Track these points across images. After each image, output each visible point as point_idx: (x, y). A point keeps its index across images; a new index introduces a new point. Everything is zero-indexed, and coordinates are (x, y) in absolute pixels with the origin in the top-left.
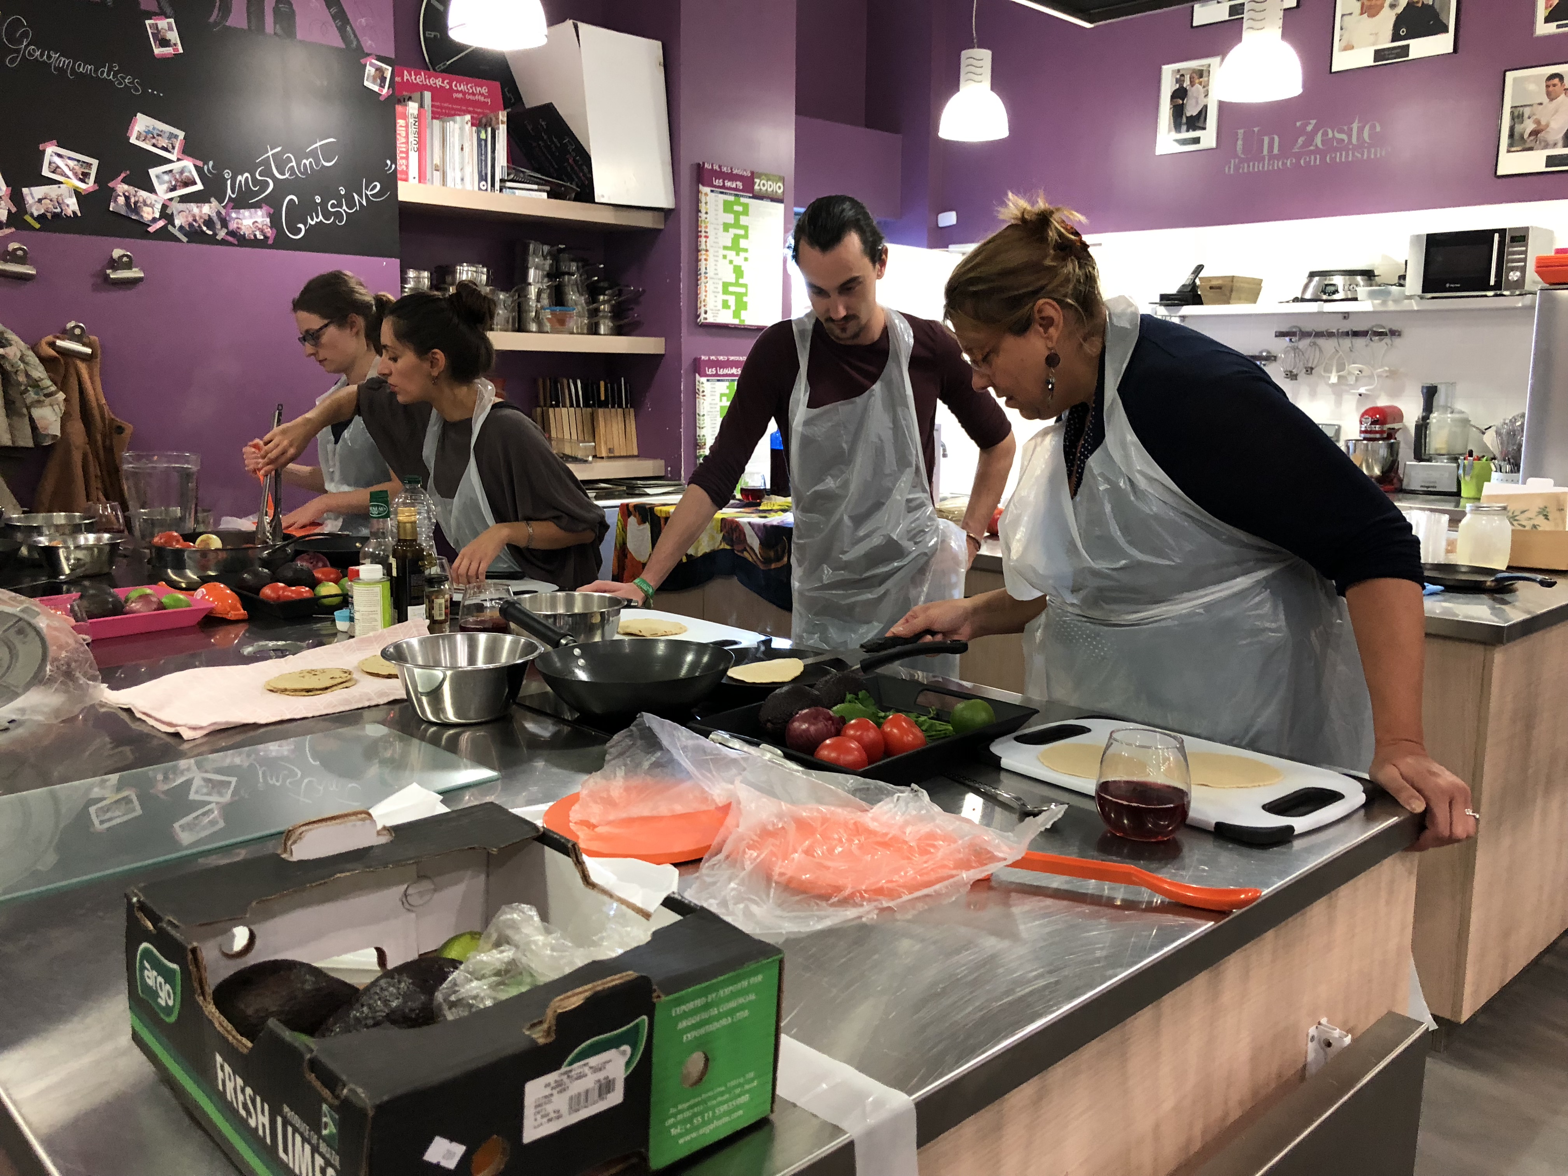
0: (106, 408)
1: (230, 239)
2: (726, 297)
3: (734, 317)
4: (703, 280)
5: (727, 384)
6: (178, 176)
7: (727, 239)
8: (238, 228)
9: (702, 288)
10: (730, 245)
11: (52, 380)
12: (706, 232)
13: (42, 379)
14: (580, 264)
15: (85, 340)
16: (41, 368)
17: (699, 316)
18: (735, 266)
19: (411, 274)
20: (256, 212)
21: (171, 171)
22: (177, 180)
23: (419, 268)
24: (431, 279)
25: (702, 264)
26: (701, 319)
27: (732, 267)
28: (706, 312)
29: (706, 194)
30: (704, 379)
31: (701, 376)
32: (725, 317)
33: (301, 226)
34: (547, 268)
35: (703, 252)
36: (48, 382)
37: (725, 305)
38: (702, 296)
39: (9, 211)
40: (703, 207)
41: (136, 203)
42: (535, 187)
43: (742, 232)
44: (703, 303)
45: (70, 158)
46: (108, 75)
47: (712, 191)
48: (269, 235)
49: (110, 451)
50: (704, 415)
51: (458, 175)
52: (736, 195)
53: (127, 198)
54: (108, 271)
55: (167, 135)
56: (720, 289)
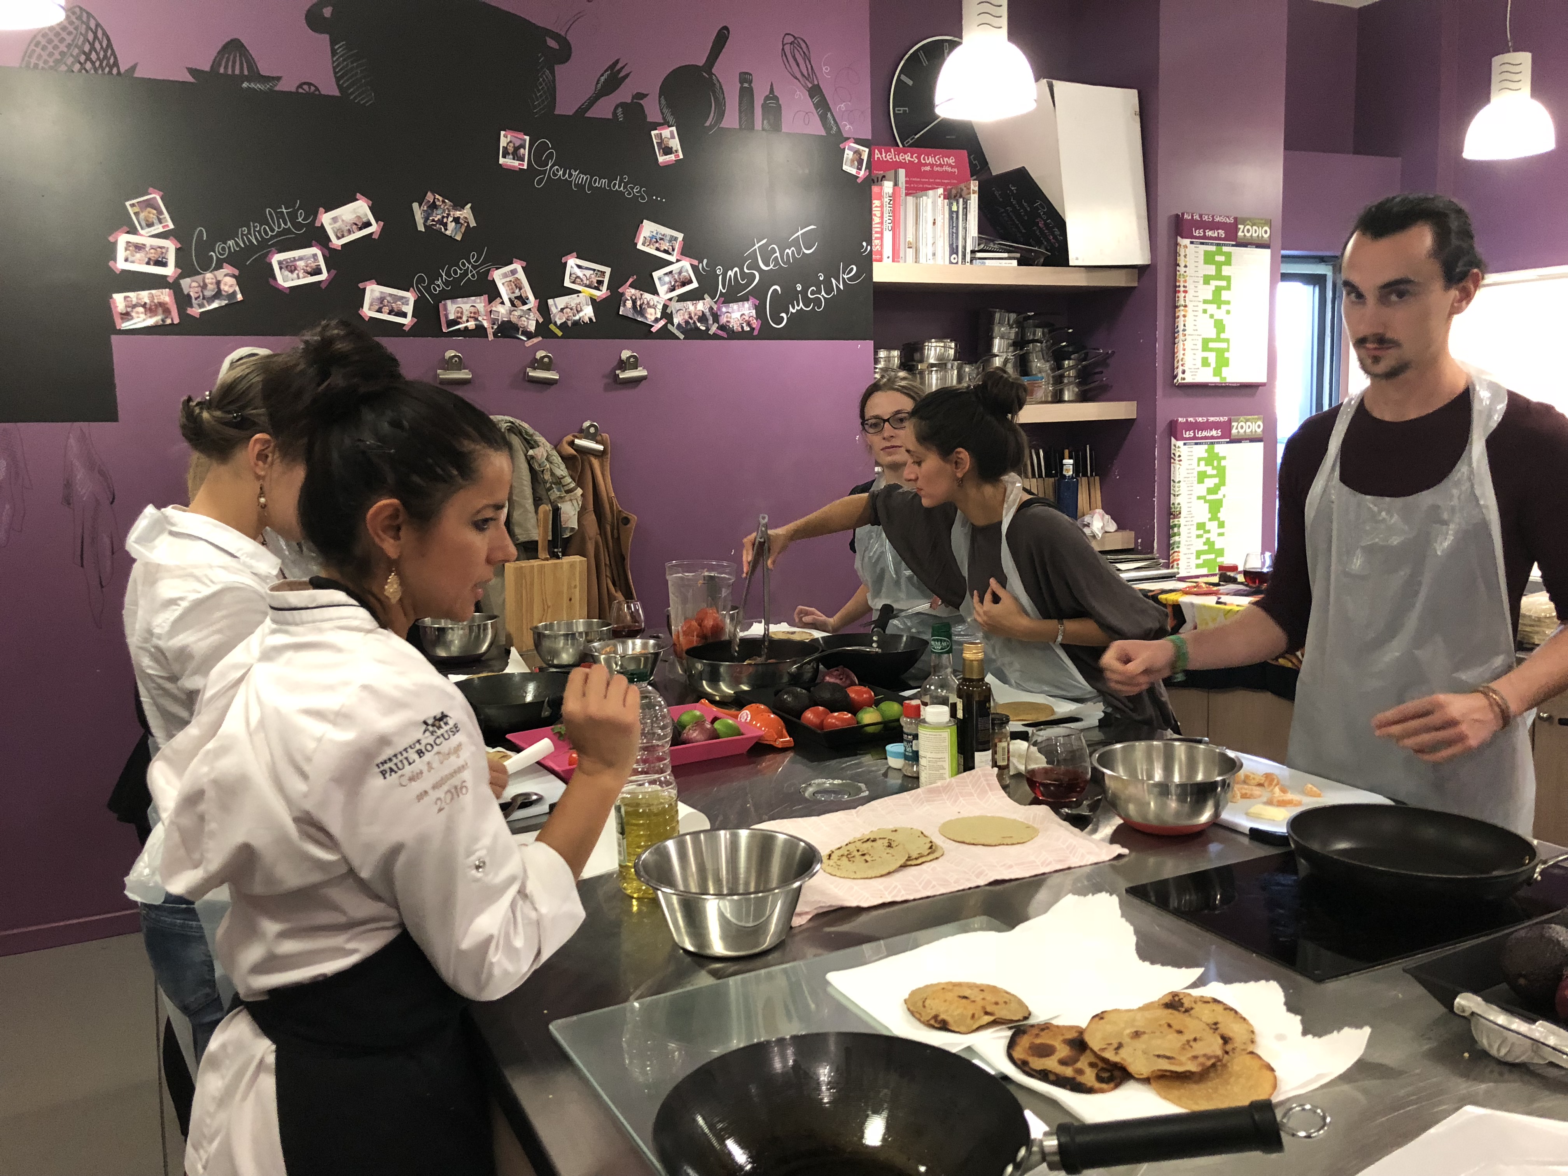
0: (615, 501)
1: (720, 332)
2: (1206, 354)
3: (1215, 375)
4: (1181, 337)
5: (1206, 447)
6: (676, 276)
7: (1207, 292)
8: (728, 322)
9: (1180, 346)
10: (1210, 297)
11: (572, 477)
12: (1184, 287)
13: (564, 477)
14: (1046, 330)
15: (599, 438)
16: (563, 466)
17: (1176, 377)
18: (1215, 320)
19: (882, 354)
20: (743, 305)
21: (671, 272)
22: (676, 281)
23: (889, 348)
24: (901, 357)
25: (1180, 322)
26: (1179, 379)
27: (1213, 320)
28: (1184, 372)
29: (1186, 247)
30: (1180, 443)
31: (1177, 439)
32: (1205, 376)
33: (783, 315)
34: (1013, 336)
35: (1182, 308)
36: (568, 480)
37: (1205, 363)
38: (1180, 355)
39: (537, 321)
40: (1181, 261)
41: (641, 306)
42: (1006, 255)
43: (1223, 283)
44: (1181, 363)
45: (587, 268)
46: (620, 187)
47: (1192, 243)
48: (754, 326)
49: (617, 540)
50: (1179, 482)
51: (930, 251)
52: (1218, 245)
53: (634, 302)
54: (618, 372)
55: (668, 238)
56: (1200, 346)
